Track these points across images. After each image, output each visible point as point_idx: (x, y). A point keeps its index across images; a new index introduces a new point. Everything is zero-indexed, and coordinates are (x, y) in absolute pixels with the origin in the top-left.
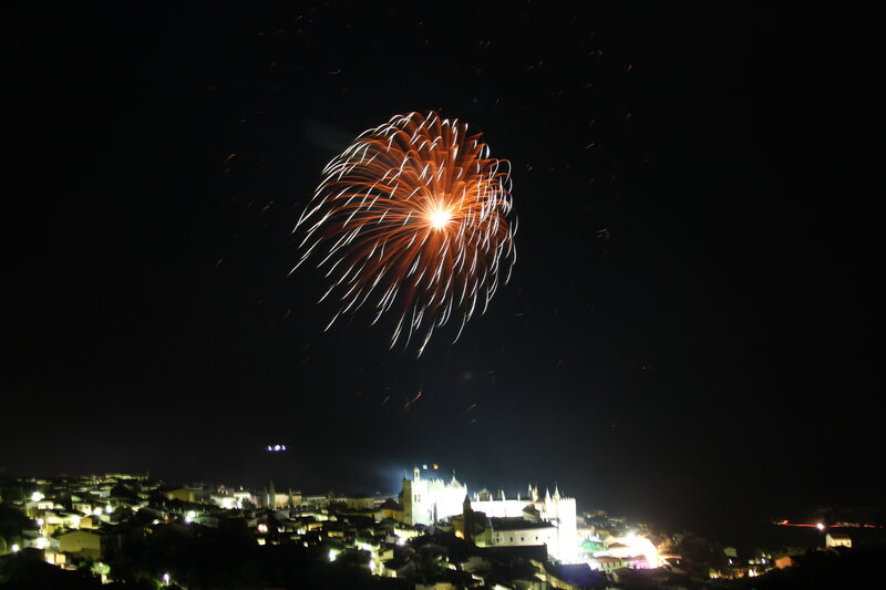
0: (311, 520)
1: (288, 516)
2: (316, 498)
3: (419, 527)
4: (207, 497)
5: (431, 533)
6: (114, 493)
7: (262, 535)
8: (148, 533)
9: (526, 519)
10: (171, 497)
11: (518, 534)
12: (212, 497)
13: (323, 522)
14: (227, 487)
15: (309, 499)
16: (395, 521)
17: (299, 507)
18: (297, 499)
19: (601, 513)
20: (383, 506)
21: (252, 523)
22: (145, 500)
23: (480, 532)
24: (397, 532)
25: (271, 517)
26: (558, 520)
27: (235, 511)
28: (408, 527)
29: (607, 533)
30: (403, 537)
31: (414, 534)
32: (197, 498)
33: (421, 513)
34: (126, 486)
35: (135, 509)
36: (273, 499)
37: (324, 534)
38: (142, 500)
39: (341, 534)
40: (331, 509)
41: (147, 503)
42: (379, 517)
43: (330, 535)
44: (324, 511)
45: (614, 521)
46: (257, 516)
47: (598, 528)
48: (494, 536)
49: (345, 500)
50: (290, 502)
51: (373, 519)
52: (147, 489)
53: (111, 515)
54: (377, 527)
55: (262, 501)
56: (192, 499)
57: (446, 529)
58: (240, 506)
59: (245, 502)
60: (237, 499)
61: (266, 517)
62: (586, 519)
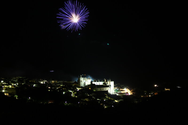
0: (60, 86)
1: (54, 85)
2: (60, 81)
3: (82, 87)
4: (38, 81)
5: (84, 88)
6: (18, 81)
7: (49, 89)
8: (26, 89)
9: (104, 85)
10: (30, 81)
11: (102, 88)
12: (39, 81)
13: (62, 86)
14: (42, 79)
15: (59, 81)
16: (77, 86)
17: (57, 83)
18: (56, 81)
19: (119, 84)
20: (74, 83)
21: (47, 87)
22: (25, 82)
23: (94, 88)
24: (77, 88)
25: (51, 85)
26: (110, 85)
27: (43, 84)
28: (79, 87)
29: (120, 88)
30: (78, 89)
31: (80, 89)
32: (35, 81)
33: (82, 84)
34: (21, 79)
35: (23, 84)
36: (51, 82)
37: (62, 89)
38: (24, 82)
39: (65, 89)
40: (63, 84)
41: (25, 83)
42: (73, 85)
43: (63, 89)
44: (62, 84)
45: (122, 86)
46: (48, 85)
47: (118, 87)
48: (97, 89)
49: (66, 82)
50: (55, 82)
51: (72, 86)
52: (25, 80)
53: (17, 85)
54: (73, 87)
55: (49, 82)
56: (34, 82)
57: (87, 87)
58: (44, 83)
59: (46, 82)
60: (44, 82)
61: (50, 85)
62: (116, 85)
